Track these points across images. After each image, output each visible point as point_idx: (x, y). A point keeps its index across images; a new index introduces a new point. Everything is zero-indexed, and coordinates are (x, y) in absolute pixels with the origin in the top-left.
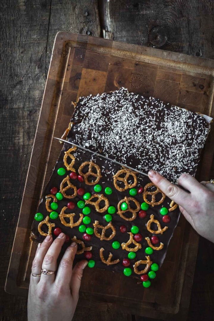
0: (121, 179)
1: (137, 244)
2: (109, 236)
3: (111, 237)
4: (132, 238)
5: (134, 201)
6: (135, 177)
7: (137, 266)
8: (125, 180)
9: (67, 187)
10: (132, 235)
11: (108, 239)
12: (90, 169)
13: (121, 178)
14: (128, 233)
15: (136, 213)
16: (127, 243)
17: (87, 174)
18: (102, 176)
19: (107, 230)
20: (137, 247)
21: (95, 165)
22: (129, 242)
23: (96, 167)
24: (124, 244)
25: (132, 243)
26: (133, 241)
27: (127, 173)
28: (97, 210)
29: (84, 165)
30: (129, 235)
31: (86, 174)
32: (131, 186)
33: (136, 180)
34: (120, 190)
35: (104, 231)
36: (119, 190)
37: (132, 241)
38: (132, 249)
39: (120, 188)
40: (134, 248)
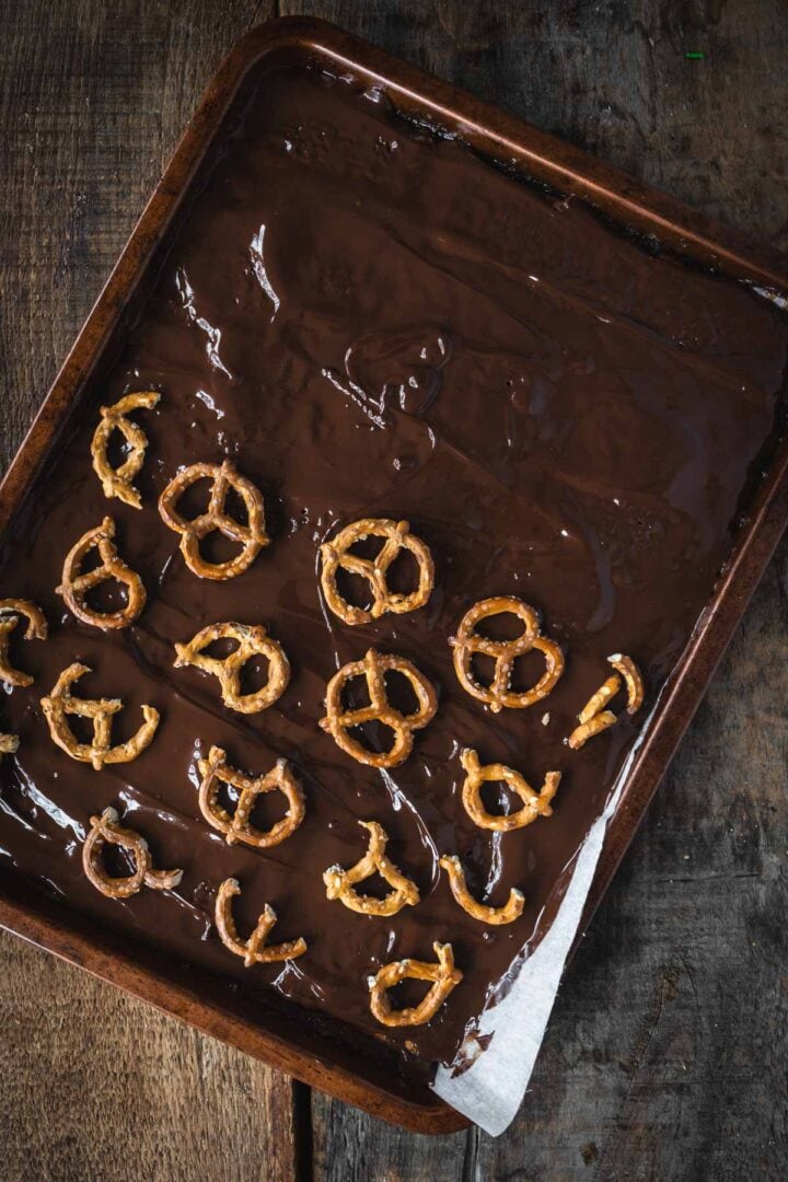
0: (356, 566)
1: (400, 885)
2: (269, 829)
3: (276, 829)
4: (378, 851)
5: (407, 673)
6: (425, 560)
7: (389, 984)
8: (378, 572)
9: (96, 573)
10: (381, 837)
11: (263, 843)
12: (214, 503)
13: (357, 561)
14: (364, 825)
15: (413, 732)
16: (351, 872)
17: (201, 522)
18: (267, 540)
19: (260, 799)
20: (399, 893)
21: (240, 481)
22: (364, 867)
23: (244, 491)
24: (336, 873)
25: (378, 871)
26: (383, 865)
27: (388, 538)
28: (229, 700)
29: (186, 480)
30: (368, 834)
31: (193, 523)
32: (400, 601)
33: (427, 577)
34: (348, 616)
35: (247, 802)
36: (342, 617)
37: (375, 865)
38: (375, 901)
39: (350, 608)
40: (382, 898)
